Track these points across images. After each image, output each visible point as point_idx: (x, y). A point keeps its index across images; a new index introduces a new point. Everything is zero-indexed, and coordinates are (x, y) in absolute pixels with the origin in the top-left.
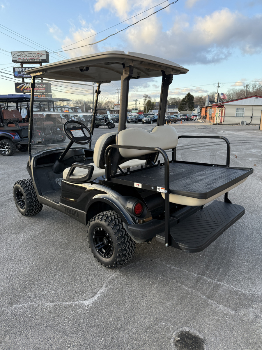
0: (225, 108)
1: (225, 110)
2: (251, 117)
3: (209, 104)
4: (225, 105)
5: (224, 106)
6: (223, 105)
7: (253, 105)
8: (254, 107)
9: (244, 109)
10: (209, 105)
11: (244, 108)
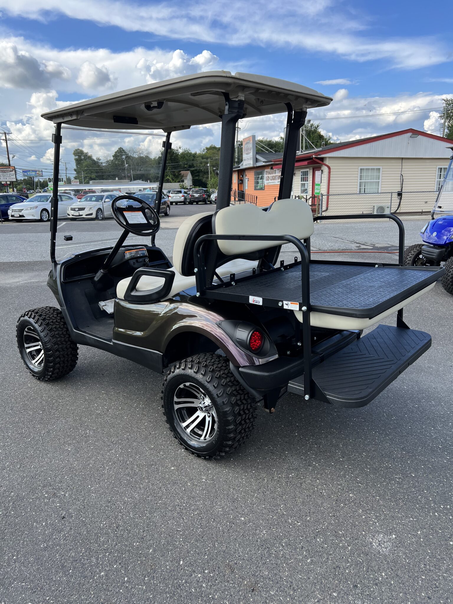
0: (329, 168)
1: (329, 172)
2: (400, 194)
3: (256, 158)
4: (329, 158)
5: (327, 162)
6: (322, 159)
7: (402, 159)
8: (406, 164)
9: (379, 169)
10: (259, 164)
11: (381, 168)
